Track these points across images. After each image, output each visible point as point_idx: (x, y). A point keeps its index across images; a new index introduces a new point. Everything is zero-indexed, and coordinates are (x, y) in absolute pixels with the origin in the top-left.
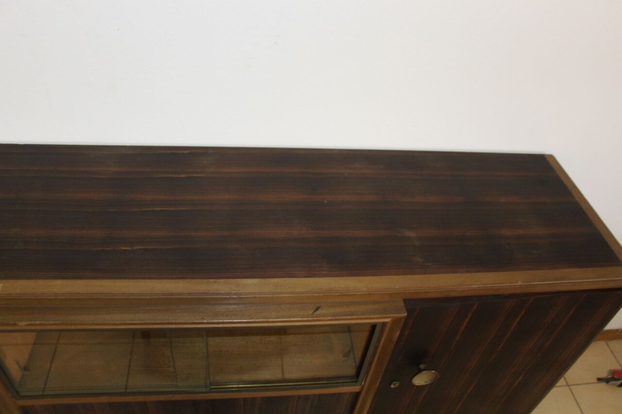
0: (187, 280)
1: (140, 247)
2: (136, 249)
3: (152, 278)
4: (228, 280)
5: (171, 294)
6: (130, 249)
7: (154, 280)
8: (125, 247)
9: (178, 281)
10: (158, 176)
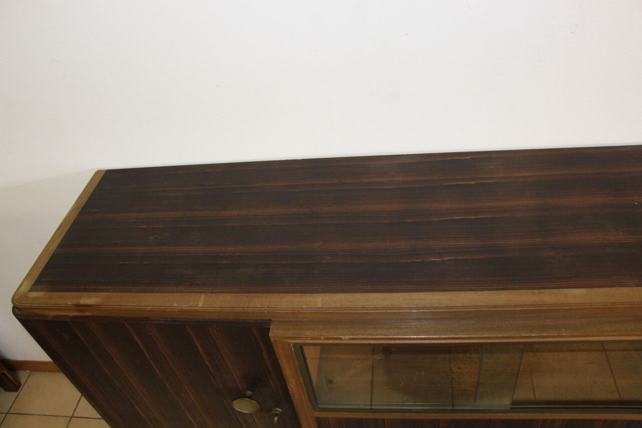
0: (508, 291)
1: (449, 258)
2: (446, 260)
3: (471, 290)
4: (554, 290)
5: (496, 306)
6: (441, 260)
7: (473, 292)
8: (434, 258)
9: (501, 292)
10: (446, 184)
